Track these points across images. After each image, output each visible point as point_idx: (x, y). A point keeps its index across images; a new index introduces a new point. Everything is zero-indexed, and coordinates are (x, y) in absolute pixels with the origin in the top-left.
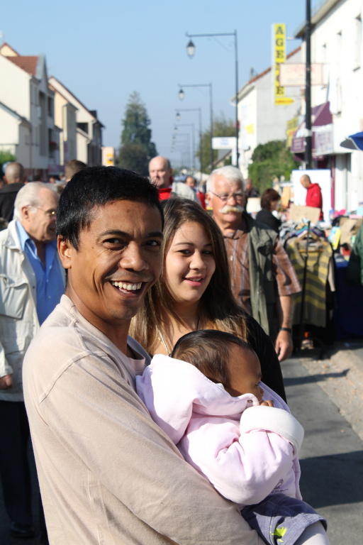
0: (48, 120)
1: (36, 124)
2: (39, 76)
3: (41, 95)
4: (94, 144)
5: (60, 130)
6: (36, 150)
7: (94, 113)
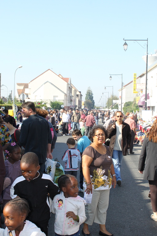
0: (71, 94)
1: (68, 95)
2: (69, 83)
3: (69, 87)
4: (80, 100)
5: (73, 96)
6: (68, 101)
7: (80, 92)
